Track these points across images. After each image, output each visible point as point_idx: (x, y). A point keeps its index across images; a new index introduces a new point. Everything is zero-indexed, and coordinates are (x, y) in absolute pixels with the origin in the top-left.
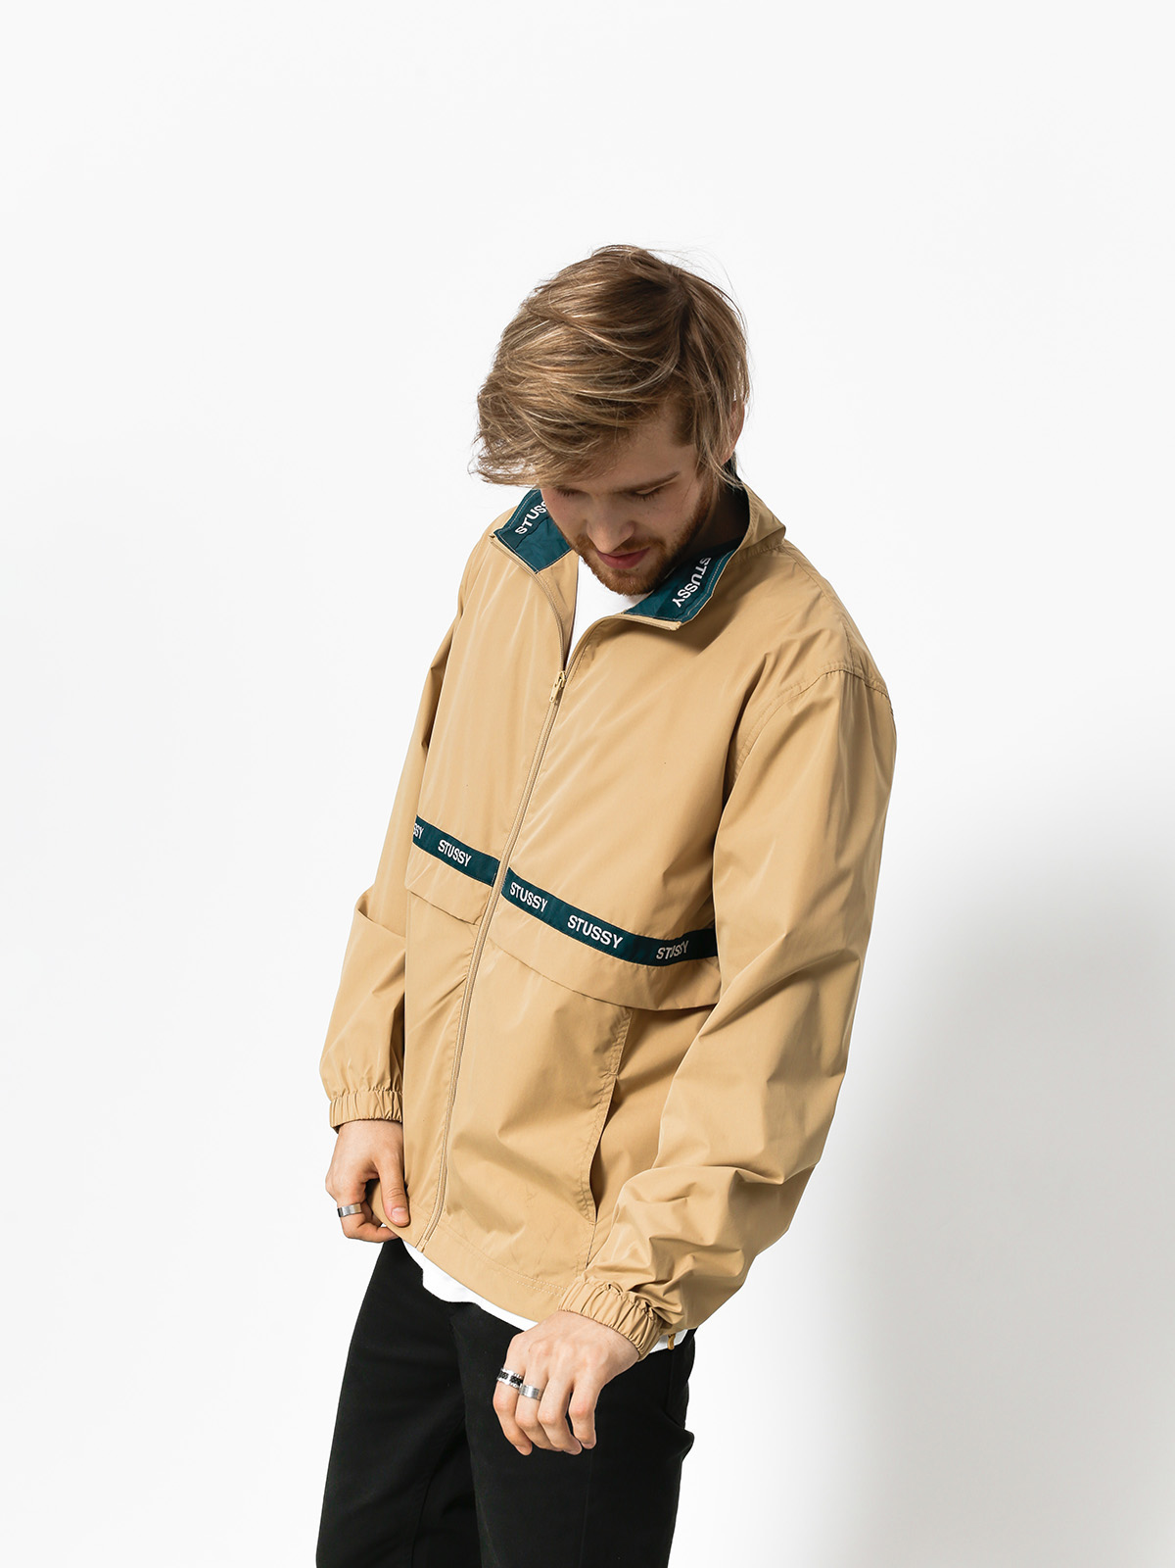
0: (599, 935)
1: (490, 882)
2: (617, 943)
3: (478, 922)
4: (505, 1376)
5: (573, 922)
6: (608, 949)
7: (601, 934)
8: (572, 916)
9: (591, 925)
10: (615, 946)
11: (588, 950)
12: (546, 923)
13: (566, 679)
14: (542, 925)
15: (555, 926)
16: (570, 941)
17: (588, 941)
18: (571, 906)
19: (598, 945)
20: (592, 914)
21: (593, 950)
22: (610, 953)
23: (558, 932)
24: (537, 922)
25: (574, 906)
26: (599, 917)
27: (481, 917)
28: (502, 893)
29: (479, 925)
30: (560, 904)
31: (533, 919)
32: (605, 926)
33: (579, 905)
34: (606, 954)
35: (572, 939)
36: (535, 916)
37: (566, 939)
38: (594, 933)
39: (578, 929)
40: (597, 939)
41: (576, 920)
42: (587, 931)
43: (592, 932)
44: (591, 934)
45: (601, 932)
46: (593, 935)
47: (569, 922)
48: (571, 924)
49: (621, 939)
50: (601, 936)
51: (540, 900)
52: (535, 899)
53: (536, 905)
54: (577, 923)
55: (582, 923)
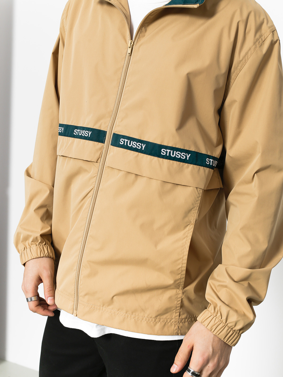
1: (103, 142)
2: (188, 157)
4: (189, 371)
5: (163, 152)
6: (185, 161)
7: (181, 155)
8: (162, 150)
9: (175, 152)
10: (188, 159)
11: (176, 163)
12: (147, 155)
13: (134, 43)
14: (145, 156)
15: (154, 156)
16: (166, 161)
17: (175, 159)
18: (161, 145)
19: (180, 160)
20: (174, 146)
21: (178, 163)
22: (186, 163)
23: (157, 158)
24: (141, 155)
25: (162, 144)
26: (177, 147)
27: (100, 158)
28: (111, 145)
29: (99, 162)
30: (154, 145)
31: (138, 154)
32: (181, 150)
33: (165, 144)
34: (184, 163)
35: (166, 160)
36: (139, 152)
37: (163, 160)
38: (177, 155)
39: (168, 155)
40: (179, 157)
41: (165, 151)
42: (173, 154)
43: (176, 155)
44: (175, 156)
45: (180, 154)
46: (176, 156)
47: (162, 152)
48: (163, 153)
49: (190, 155)
50: (181, 156)
51: (141, 145)
52: (138, 145)
53: (139, 147)
54: (167, 152)
55: (169, 152)
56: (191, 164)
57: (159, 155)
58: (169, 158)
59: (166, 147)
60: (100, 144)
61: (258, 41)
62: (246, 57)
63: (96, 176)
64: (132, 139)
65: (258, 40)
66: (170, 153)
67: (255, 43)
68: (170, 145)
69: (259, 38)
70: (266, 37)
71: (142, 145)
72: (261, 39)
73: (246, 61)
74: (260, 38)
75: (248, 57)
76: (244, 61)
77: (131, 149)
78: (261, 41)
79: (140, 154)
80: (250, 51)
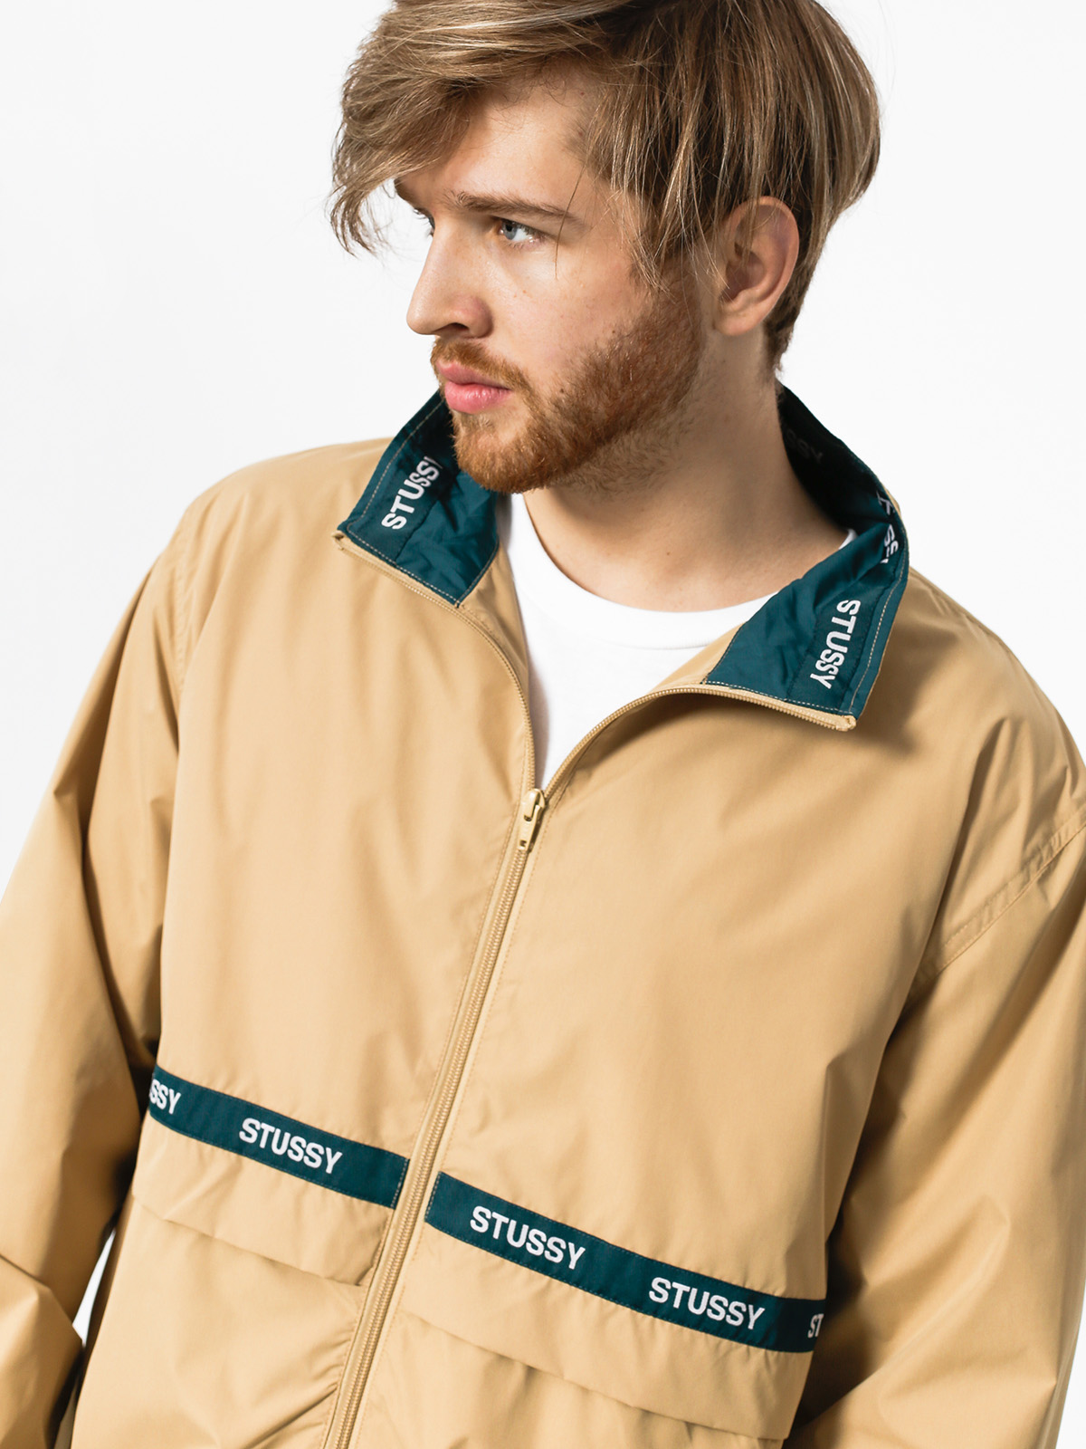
0: (722, 1312)
1: (388, 1198)
2: (753, 1318)
3: (367, 1280)
5: (659, 1289)
6: (738, 1334)
7: (727, 1309)
8: (657, 1280)
9: (706, 1295)
10: (751, 1326)
11: (703, 1341)
12: (588, 1291)
13: (547, 803)
14: (580, 1294)
15: (617, 1299)
16: (664, 1329)
17: (701, 1324)
18: (652, 1261)
19: (721, 1330)
20: (705, 1272)
21: (713, 1339)
22: (742, 1341)
23: (629, 1310)
24: (561, 1288)
25: (659, 1259)
26: (716, 1276)
27: (372, 1270)
28: (426, 1220)
29: (368, 1285)
30: (623, 1257)
31: (549, 1285)
32: (732, 1291)
33: (671, 1258)
34: (734, 1344)
35: (668, 1324)
36: (551, 1276)
37: (652, 1324)
38: (711, 1308)
39: (677, 1304)
40: (719, 1318)
41: (668, 1286)
42: (697, 1305)
43: (709, 1306)
44: (705, 1311)
45: (726, 1304)
46: (709, 1311)
47: (653, 1290)
48: (659, 1295)
49: (761, 1310)
50: (728, 1312)
51: (564, 1246)
52: (550, 1245)
53: (554, 1254)
54: (672, 1292)
55: (684, 1292)
56: (760, 1345)
57: (640, 1303)
58: (680, 1317)
59: (674, 1273)
60: (377, 1211)
61: (1038, 858)
62: (986, 913)
63: (351, 1343)
64: (527, 1218)
65: (1037, 851)
66: (686, 1296)
67: (1024, 864)
68: (689, 1265)
69: (1040, 847)
70: (1064, 842)
71: (567, 1246)
72: (1047, 847)
73: (983, 929)
74: (1043, 845)
75: (991, 913)
76: (974, 925)
77: (520, 1257)
78: (1047, 857)
79: (556, 1282)
80: (1003, 893)
